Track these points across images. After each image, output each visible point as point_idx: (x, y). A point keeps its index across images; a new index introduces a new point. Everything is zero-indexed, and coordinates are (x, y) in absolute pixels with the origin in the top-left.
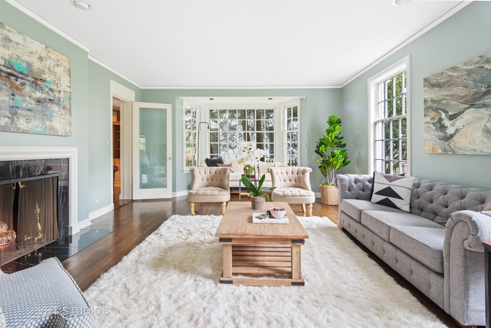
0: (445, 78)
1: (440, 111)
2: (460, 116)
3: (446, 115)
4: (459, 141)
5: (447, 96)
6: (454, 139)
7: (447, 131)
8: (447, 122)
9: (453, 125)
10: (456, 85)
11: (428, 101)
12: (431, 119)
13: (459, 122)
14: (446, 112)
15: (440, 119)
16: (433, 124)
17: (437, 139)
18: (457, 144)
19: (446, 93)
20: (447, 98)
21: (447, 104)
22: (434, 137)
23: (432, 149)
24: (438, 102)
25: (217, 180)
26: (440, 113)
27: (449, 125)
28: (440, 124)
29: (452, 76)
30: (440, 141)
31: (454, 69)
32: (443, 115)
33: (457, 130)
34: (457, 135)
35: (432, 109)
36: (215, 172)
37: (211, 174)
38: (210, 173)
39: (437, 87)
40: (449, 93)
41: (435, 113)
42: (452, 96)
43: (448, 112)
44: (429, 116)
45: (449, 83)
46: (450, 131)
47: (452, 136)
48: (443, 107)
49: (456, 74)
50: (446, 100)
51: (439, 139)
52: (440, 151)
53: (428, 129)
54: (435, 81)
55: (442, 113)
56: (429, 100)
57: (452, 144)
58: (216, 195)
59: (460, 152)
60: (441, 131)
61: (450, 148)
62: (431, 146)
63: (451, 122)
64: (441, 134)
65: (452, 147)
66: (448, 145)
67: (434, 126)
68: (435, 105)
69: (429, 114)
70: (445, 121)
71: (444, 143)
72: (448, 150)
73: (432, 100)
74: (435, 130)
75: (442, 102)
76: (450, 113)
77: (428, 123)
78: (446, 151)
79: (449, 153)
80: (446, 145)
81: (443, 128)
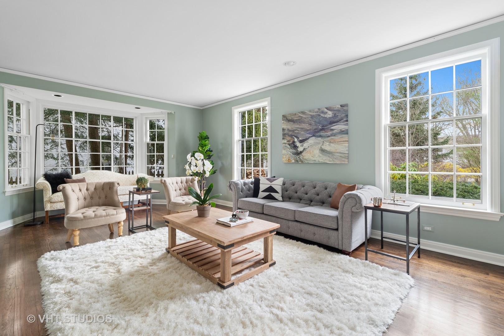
0: (298, 117)
1: (294, 137)
2: (307, 141)
3: (298, 140)
4: (306, 156)
5: (298, 128)
6: (302, 154)
7: (298, 149)
8: (298, 144)
9: (302, 146)
10: (304, 123)
11: (285, 130)
12: (287, 141)
13: (306, 145)
14: (298, 138)
15: (294, 142)
16: (289, 144)
17: (292, 154)
18: (305, 157)
19: (298, 126)
20: (298, 129)
21: (298, 133)
22: (290, 152)
23: (288, 160)
24: (293, 131)
25: (100, 198)
26: (294, 138)
27: (299, 146)
28: (294, 145)
29: (302, 117)
30: (294, 155)
31: (303, 113)
32: (296, 140)
33: (304, 149)
34: (304, 152)
35: (288, 135)
36: (95, 189)
37: (89, 192)
38: (87, 190)
39: (292, 122)
40: (300, 127)
41: (290, 138)
42: (302, 128)
43: (299, 138)
44: (286, 139)
45: (300, 121)
46: (300, 149)
47: (301, 152)
48: (295, 135)
49: (305, 116)
50: (298, 130)
51: (293, 154)
52: (293, 161)
53: (285, 148)
54: (290, 118)
55: (295, 138)
56: (286, 129)
57: (301, 157)
58: (113, 215)
59: (306, 162)
60: (294, 149)
61: (300, 159)
62: (287, 158)
63: (301, 144)
64: (294, 151)
65: (301, 159)
66: (299, 158)
67: (289, 145)
68: (290, 133)
69: (286, 138)
70: (297, 143)
71: (296, 156)
72: (299, 161)
73: (288, 130)
74: (290, 149)
75: (295, 132)
76: (300, 139)
77: (285, 143)
78: (297, 161)
79: (299, 162)
80: (297, 158)
81: (295, 147)
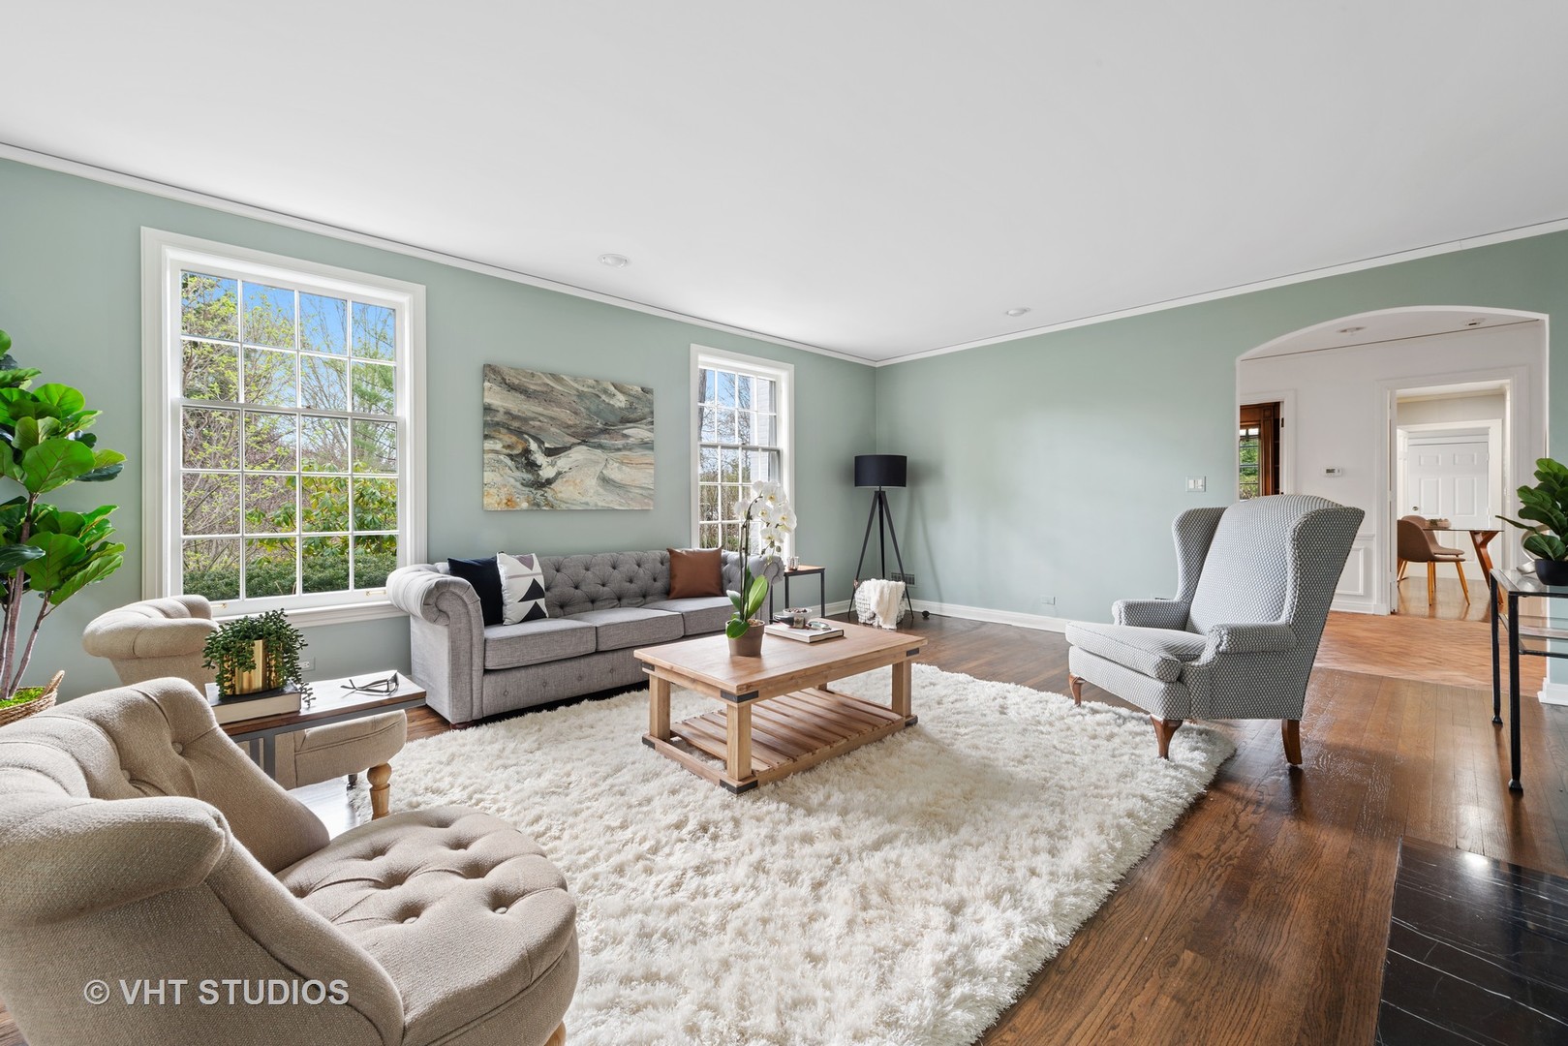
0: (540, 385)
1: (526, 436)
2: (566, 453)
3: (539, 447)
4: (562, 491)
5: (543, 415)
6: (553, 486)
7: (541, 472)
8: (540, 458)
9: (553, 464)
10: (559, 405)
11: (498, 411)
12: (504, 447)
13: (563, 462)
14: (540, 442)
15: (527, 452)
16: (510, 456)
17: (520, 487)
18: (559, 495)
19: (540, 410)
20: (541, 418)
21: (540, 428)
22: (512, 480)
23: (505, 501)
24: (525, 420)
26: (527, 441)
27: (545, 464)
28: (527, 459)
29: (553, 387)
30: (527, 489)
31: (555, 377)
32: (533, 446)
33: (559, 473)
34: (559, 481)
35: (508, 429)
39: (521, 393)
40: (545, 412)
41: (514, 439)
42: (552, 418)
43: (543, 443)
44: (500, 439)
45: (545, 396)
46: (547, 472)
47: (549, 482)
48: (533, 432)
49: (560, 388)
50: (540, 421)
51: (522, 484)
52: (525, 505)
53: (497, 465)
54: (517, 382)
55: (531, 440)
56: (502, 410)
57: (549, 494)
59: (564, 506)
60: (528, 472)
61: (546, 499)
62: (503, 497)
63: (550, 459)
64: (529, 477)
65: (550, 498)
66: (543, 495)
67: (512, 460)
68: (516, 424)
69: (501, 436)
70: (537, 456)
71: (535, 492)
72: (542, 503)
73: (507, 413)
74: (514, 468)
75: (531, 422)
76: (547, 445)
77: (497, 452)
78: (538, 505)
79: (544, 508)
80: (538, 496)
81: (532, 466)
